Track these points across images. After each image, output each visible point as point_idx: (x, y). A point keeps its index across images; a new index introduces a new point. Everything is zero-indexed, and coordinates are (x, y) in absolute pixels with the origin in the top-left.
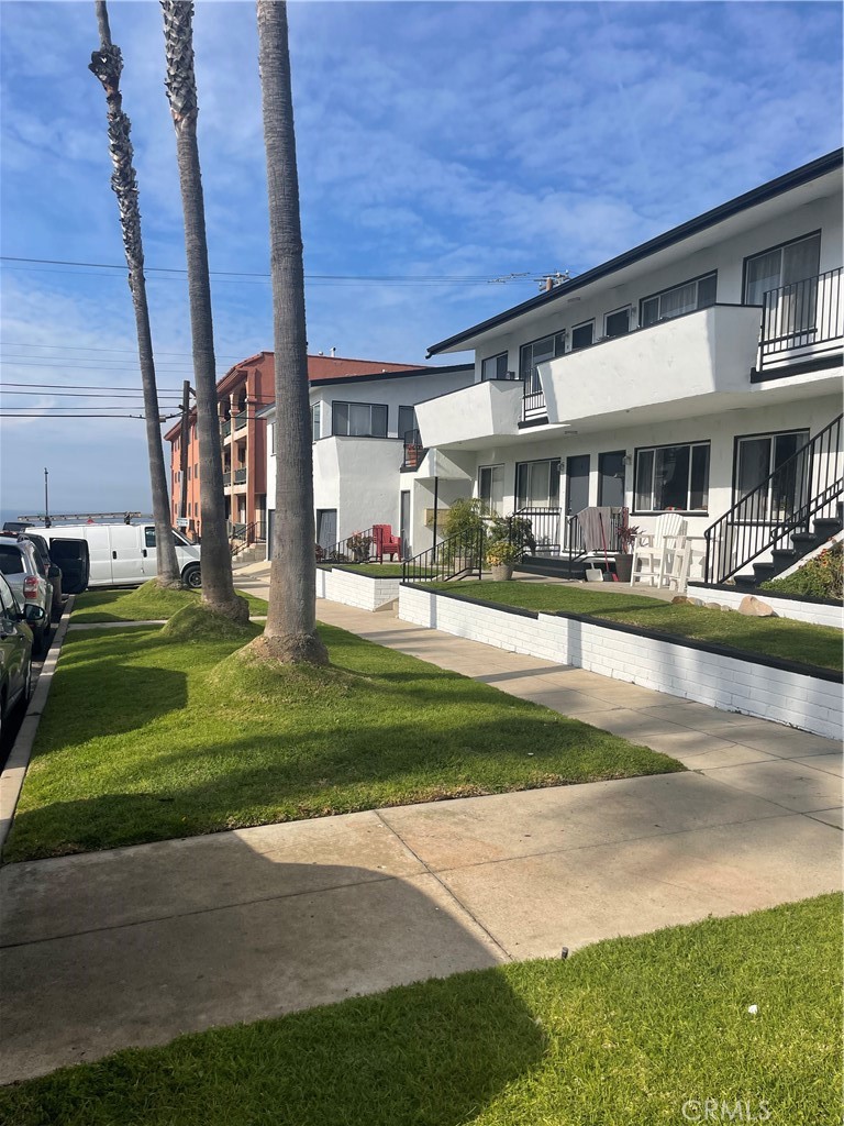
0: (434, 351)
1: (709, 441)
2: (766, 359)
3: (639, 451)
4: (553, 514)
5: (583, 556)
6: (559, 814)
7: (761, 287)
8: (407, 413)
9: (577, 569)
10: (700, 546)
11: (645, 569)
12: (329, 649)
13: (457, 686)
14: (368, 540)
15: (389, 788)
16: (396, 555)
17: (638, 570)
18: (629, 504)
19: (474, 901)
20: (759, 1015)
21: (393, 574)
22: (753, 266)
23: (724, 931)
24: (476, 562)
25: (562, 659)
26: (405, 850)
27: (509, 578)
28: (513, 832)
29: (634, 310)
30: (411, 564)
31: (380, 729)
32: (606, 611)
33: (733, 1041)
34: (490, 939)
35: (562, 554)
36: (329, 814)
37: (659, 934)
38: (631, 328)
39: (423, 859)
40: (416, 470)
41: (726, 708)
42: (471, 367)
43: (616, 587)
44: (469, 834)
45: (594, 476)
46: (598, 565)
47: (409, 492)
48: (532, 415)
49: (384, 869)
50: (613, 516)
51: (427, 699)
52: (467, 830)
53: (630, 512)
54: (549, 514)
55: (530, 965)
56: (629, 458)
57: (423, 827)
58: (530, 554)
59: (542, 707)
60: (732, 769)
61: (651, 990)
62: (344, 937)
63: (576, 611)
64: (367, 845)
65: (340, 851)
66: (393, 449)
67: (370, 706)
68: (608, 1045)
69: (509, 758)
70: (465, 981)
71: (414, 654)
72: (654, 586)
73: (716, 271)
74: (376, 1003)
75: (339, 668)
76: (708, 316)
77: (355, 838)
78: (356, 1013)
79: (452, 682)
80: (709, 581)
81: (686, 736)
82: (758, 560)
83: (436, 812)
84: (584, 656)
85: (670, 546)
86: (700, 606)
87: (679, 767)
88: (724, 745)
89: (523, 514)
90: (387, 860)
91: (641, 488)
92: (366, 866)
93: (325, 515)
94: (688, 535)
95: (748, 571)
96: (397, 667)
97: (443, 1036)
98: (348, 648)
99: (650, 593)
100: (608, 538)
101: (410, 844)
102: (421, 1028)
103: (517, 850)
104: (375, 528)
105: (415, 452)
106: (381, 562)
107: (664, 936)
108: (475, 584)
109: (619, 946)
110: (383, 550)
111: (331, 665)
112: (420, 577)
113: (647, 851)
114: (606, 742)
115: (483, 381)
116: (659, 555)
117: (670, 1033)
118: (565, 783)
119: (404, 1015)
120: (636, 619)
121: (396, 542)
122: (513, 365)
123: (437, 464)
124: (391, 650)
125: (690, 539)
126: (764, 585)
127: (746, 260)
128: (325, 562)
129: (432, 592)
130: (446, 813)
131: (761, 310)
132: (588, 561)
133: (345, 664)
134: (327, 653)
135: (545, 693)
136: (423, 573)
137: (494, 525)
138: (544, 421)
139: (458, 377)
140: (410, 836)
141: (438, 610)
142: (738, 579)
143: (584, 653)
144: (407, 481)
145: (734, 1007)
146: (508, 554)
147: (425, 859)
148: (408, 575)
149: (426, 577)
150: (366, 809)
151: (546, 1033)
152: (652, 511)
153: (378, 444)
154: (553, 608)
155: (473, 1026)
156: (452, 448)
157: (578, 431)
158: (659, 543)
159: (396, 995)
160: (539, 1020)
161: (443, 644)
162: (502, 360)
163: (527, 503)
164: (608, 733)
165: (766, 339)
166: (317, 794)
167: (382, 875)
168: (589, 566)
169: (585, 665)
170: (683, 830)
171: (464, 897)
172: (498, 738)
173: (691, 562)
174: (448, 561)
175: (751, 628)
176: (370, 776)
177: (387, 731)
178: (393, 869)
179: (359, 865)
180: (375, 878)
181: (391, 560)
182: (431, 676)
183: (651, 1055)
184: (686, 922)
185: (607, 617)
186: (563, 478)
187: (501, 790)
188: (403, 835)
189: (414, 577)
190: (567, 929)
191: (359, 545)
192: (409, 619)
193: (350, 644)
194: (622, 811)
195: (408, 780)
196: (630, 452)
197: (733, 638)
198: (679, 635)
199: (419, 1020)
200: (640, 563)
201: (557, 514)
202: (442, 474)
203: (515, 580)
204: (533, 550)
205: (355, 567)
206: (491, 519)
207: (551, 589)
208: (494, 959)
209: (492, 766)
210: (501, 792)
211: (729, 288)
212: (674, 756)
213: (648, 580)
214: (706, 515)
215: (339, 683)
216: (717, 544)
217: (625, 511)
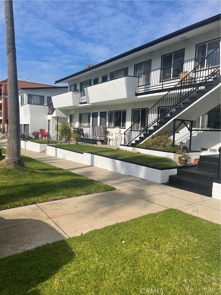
0: (57, 82)
1: (126, 110)
2: (139, 90)
3: (110, 112)
4: (89, 127)
5: (96, 138)
6: (84, 202)
7: (138, 72)
8: (49, 98)
9: (94, 141)
10: (123, 136)
11: (111, 142)
12: (25, 163)
13: (61, 172)
14: (38, 133)
15: (40, 198)
16: (46, 137)
17: (109, 142)
18: (107, 125)
19: (60, 225)
20: (125, 243)
21: (45, 142)
22: (137, 67)
23: (120, 226)
24: (68, 140)
25: (89, 164)
26: (43, 213)
27: (77, 144)
28: (72, 207)
29: (109, 75)
30: (50, 140)
31: (38, 183)
32: (100, 152)
33: (118, 249)
34: (64, 233)
35: (91, 138)
36: (23, 206)
37: (105, 228)
38: (108, 80)
39: (48, 215)
40: (52, 114)
41: (127, 175)
42: (67, 87)
43: (104, 146)
44: (61, 208)
45: (99, 118)
46: (100, 141)
47: (50, 120)
48: (83, 101)
49: (37, 219)
50: (103, 128)
51: (52, 175)
52: (61, 207)
53: (108, 127)
54: (88, 127)
55: (73, 238)
56: (107, 113)
57: (49, 207)
58: (83, 137)
59: (83, 176)
60: (127, 189)
61: (101, 240)
62: (25, 236)
63: (93, 152)
64: (33, 213)
65: (25, 215)
66: (45, 108)
67: (36, 177)
68: (89, 254)
69: (73, 189)
70: (56, 244)
71: (50, 164)
72: (113, 146)
73: (128, 67)
74: (32, 251)
75: (28, 168)
76: (126, 79)
77: (30, 211)
78: (26, 254)
79: (60, 171)
80: (125, 144)
81: (117, 182)
82: (136, 139)
83: (52, 203)
84: (95, 163)
85: (117, 136)
86: (122, 150)
87: (114, 189)
88: (125, 183)
89: (81, 127)
90: (38, 216)
91: (110, 121)
92: (32, 218)
93: (26, 126)
94: (121, 133)
95: (134, 142)
96: (45, 167)
97: (49, 257)
98: (31, 162)
99: (112, 147)
100: (102, 134)
101: (45, 212)
102: (43, 256)
103: (73, 211)
104: (40, 130)
105: (52, 110)
106: (42, 139)
107: (106, 228)
108: (68, 145)
109: (95, 231)
110: (43, 136)
111: (25, 167)
112: (53, 143)
113: (105, 209)
114: (98, 184)
115: (70, 91)
116: (114, 138)
117: (104, 249)
118: (87, 194)
119: (39, 253)
120: (107, 154)
121: (46, 134)
122: (78, 88)
123: (58, 113)
124: (44, 163)
125: (121, 134)
126: (137, 145)
127: (135, 65)
128: (25, 139)
129: (56, 147)
130: (55, 203)
131: (138, 78)
132: (97, 139)
133: (30, 167)
134: (24, 164)
135: (84, 173)
136: (54, 142)
137: (73, 130)
138: (86, 103)
139: (64, 90)
140: (45, 210)
141: (57, 152)
142: (132, 144)
143: (95, 162)
144: (50, 117)
145: (119, 242)
146: (77, 137)
147: (49, 215)
148: (49, 143)
149: (54, 143)
150: (33, 204)
151: (75, 253)
152: (113, 127)
153: (41, 107)
154: (87, 151)
155: (57, 253)
156: (61, 109)
157: (95, 106)
158: (114, 135)
159: (38, 249)
160: (74, 250)
161: (59, 161)
162: (75, 86)
163: (82, 124)
164: (98, 182)
165: (139, 85)
166: (19, 201)
167: (36, 220)
168: (97, 141)
169: (95, 165)
170: (114, 204)
171: (58, 224)
172: (70, 184)
173: (121, 140)
174: (61, 139)
175: (134, 156)
176: (35, 195)
177: (40, 184)
178: (40, 219)
179: (30, 218)
180: (34, 221)
181: (45, 139)
182: (54, 169)
183: (99, 255)
184: (112, 225)
185: (100, 153)
186: (91, 118)
187: (70, 197)
188: (43, 210)
189: (51, 143)
190: (83, 229)
191: (36, 135)
192: (49, 155)
193: (32, 161)
194: (100, 200)
195: (45, 196)
196: (108, 112)
197: (129, 158)
198: (117, 157)
199: (43, 254)
200: (110, 140)
201: (90, 127)
202: (59, 116)
203: (78, 144)
204: (84, 137)
205: (34, 141)
206: (73, 128)
207: (88, 146)
208: (64, 237)
209: (68, 191)
210: (70, 198)
211: (131, 72)
212: (113, 186)
213: (112, 144)
214: (125, 128)
215: (27, 172)
216: (127, 135)
217: (106, 127)
